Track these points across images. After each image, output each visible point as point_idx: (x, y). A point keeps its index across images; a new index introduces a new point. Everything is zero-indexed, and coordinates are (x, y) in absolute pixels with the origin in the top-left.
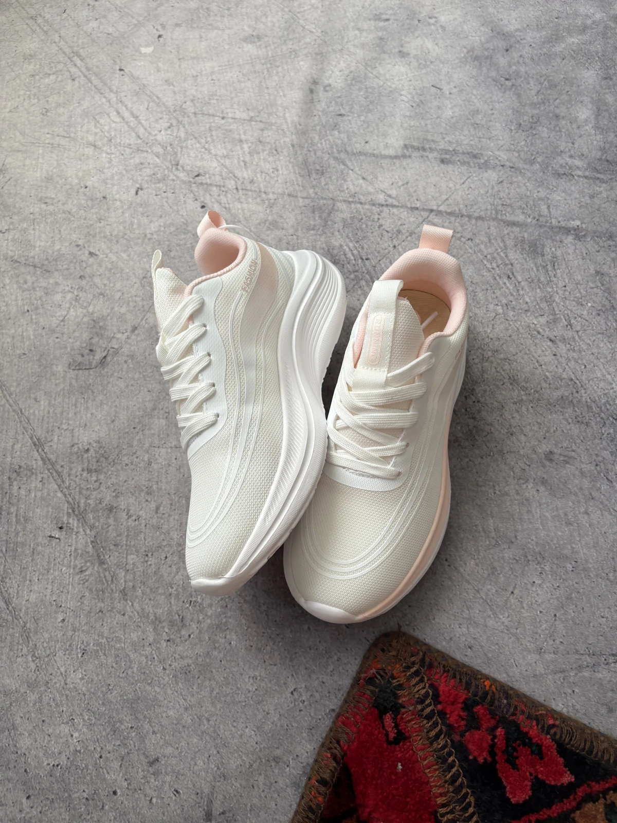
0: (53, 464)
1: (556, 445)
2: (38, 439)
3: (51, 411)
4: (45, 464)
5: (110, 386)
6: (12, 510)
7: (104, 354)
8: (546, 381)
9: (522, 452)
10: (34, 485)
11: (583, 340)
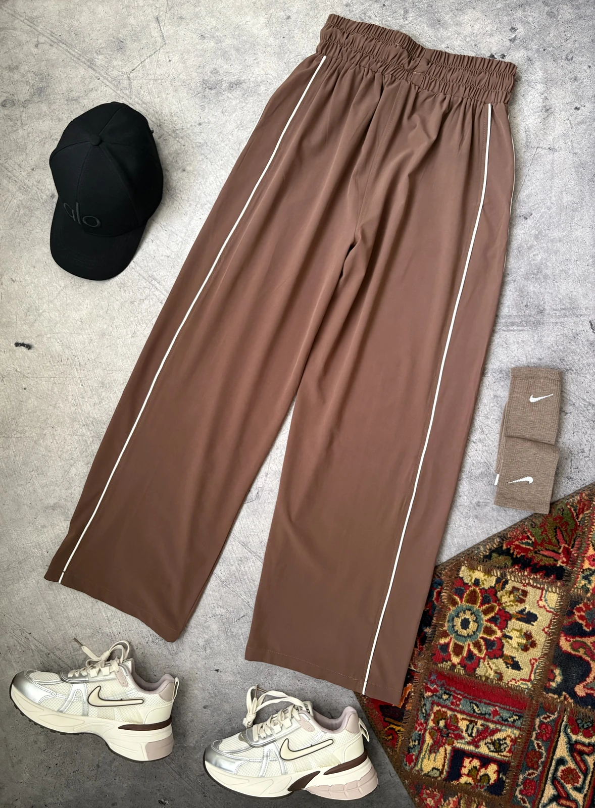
0: (255, 553)
1: (480, 498)
2: (243, 543)
3: (243, 527)
4: (251, 553)
5: (266, 508)
6: (245, 577)
7: (257, 491)
8: (473, 466)
9: (466, 504)
10: (250, 565)
11: (490, 439)
